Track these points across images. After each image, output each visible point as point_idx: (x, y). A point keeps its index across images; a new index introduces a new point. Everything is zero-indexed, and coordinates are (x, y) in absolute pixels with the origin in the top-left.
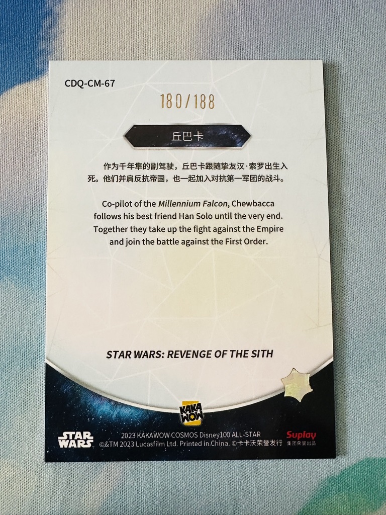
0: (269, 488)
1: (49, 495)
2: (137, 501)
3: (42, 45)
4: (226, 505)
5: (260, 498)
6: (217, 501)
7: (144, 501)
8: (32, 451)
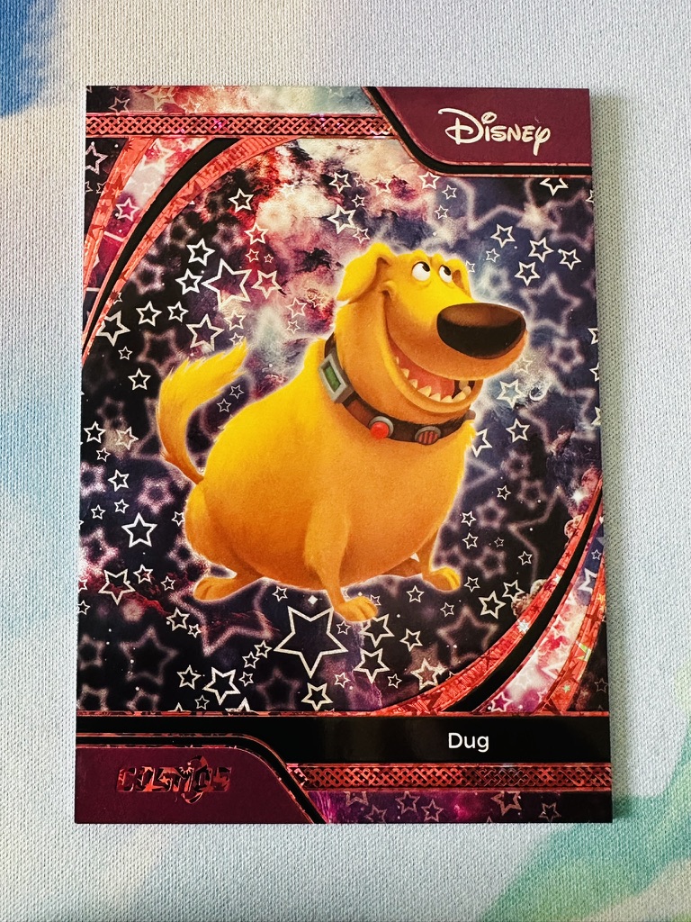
0: (445, 853)
1: (46, 867)
2: (205, 877)
3: (28, 50)
4: (368, 884)
5: (428, 871)
6: (351, 877)
7: (219, 877)
8: (13, 787)
